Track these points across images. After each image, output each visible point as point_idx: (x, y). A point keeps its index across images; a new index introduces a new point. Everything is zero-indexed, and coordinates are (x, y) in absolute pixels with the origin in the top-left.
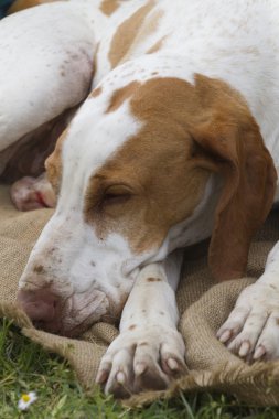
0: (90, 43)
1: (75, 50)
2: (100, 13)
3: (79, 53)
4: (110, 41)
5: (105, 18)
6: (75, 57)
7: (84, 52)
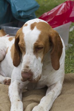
0: (5, 47)
1: (2, 49)
2: (8, 41)
3: (3, 50)
4: (11, 47)
5: (9, 42)
6: (2, 50)
7: (4, 49)
